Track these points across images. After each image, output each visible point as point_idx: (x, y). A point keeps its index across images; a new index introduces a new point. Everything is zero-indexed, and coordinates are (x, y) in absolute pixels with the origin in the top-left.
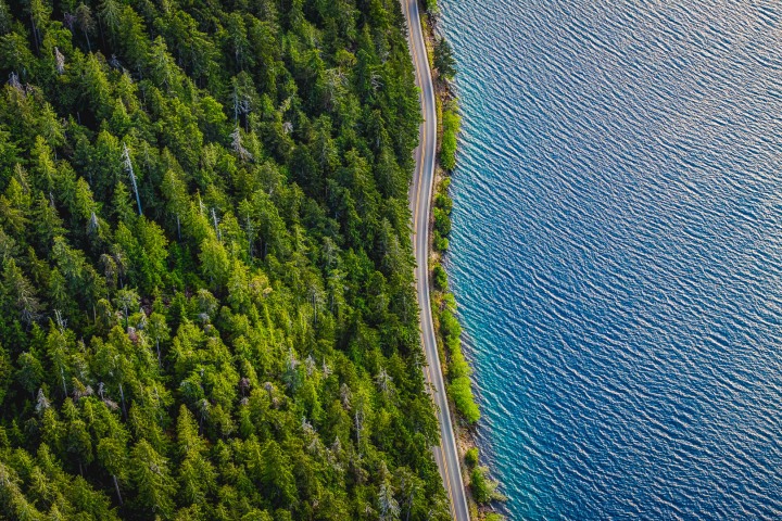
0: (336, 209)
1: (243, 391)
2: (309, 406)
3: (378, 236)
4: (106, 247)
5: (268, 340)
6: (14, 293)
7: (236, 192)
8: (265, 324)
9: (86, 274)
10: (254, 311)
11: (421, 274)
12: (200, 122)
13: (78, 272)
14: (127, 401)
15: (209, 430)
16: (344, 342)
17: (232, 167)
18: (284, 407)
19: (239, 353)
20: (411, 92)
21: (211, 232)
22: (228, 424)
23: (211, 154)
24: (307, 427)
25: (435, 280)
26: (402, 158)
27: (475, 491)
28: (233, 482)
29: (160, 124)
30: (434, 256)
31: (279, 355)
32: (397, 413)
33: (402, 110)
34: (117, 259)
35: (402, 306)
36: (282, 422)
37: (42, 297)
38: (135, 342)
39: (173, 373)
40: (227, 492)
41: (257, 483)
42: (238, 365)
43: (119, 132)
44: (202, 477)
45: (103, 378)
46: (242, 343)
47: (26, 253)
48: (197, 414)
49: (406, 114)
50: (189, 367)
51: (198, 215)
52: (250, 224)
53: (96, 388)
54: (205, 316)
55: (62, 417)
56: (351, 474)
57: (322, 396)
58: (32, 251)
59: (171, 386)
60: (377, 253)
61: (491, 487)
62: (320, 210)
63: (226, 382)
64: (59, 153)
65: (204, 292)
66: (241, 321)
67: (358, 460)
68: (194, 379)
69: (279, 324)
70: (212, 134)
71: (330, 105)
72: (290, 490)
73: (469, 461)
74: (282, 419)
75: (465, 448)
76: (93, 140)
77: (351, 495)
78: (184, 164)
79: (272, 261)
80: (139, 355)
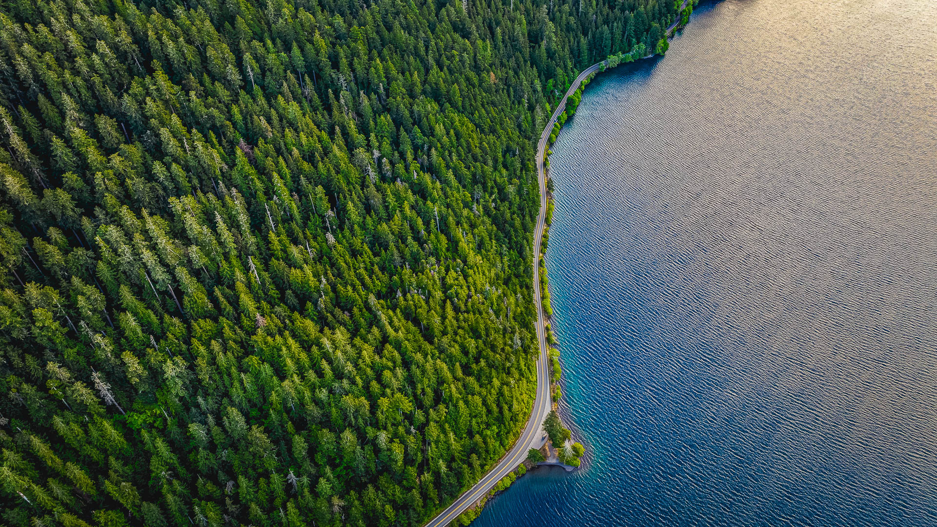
0: (507, 235)
1: (470, 297)
2: (492, 304)
3: (522, 246)
4: (426, 242)
5: (480, 279)
6: (392, 255)
7: (473, 226)
8: (479, 274)
9: (418, 250)
10: (475, 268)
11: (536, 261)
12: (462, 201)
13: (415, 250)
14: (429, 296)
15: (456, 309)
16: (506, 282)
17: (472, 217)
18: (483, 303)
19: (469, 283)
20: (538, 196)
21: (463, 240)
22: (463, 308)
23: (465, 212)
24: (491, 311)
25: (541, 264)
26: (533, 219)
27: (548, 339)
28: (463, 328)
29: (448, 200)
30: (541, 255)
31: (483, 285)
32: (523, 309)
33: (534, 202)
34: (429, 246)
35: (528, 272)
36: (482, 309)
37: (402, 257)
38: (433, 276)
39: (445, 287)
40: (460, 331)
41: (472, 329)
42: (468, 287)
43: (434, 201)
44: (452, 326)
45: (421, 287)
46: (470, 279)
47: (398, 242)
48: (452, 303)
49: (535, 203)
50: (451, 286)
51: (459, 233)
52: (477, 238)
53: (418, 291)
54: (458, 269)
55: (405, 300)
56: (505, 329)
57: (497, 301)
58: (400, 241)
59: (444, 292)
60: (521, 252)
61: (554, 338)
62: (502, 235)
63: (463, 293)
64: (412, 207)
65: (459, 261)
66: (471, 272)
67: (508, 325)
68: (452, 291)
69: (484, 274)
70: (466, 205)
71: (509, 198)
72: (483, 333)
73: (547, 329)
74: (482, 308)
75: (547, 324)
76: (424, 204)
77: (504, 337)
78: (456, 215)
79: (483, 251)
80: (434, 280)
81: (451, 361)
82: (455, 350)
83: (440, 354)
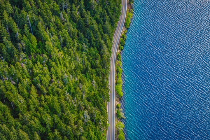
4: (19, 41)
5: (60, 69)
8: (61, 65)
9: (12, 48)
10: (58, 61)
11: (113, 56)
17: (59, 22)
18: (62, 88)
19: (52, 72)
22: (45, 91)
23: (53, 19)
24: (67, 94)
27: (117, 115)
28: (43, 106)
29: (39, 10)
30: (119, 51)
34: (22, 45)
40: (41, 109)
41: (50, 107)
42: (51, 75)
46: (52, 69)
50: (37, 75)
51: (47, 35)
53: (9, 78)
54: (44, 62)
56: (79, 107)
57: (74, 86)
59: (31, 79)
61: (122, 114)
64: (10, 15)
67: (82, 104)
68: (37, 78)
69: (65, 65)
73: (117, 107)
74: (60, 91)
75: (118, 103)
79: (65, 48)
80: (23, 70)
81: (31, 130)
82: (35, 123)
83: (22, 125)
